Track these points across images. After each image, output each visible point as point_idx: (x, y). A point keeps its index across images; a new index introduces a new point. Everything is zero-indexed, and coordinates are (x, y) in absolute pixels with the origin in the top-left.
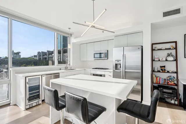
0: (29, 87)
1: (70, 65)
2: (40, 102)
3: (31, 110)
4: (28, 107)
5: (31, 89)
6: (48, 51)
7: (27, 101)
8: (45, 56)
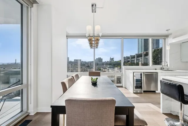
0: (136, 79)
1: (167, 65)
2: (142, 92)
3: (139, 95)
4: (135, 92)
5: (137, 81)
6: (131, 56)
7: (135, 88)
8: (129, 60)
